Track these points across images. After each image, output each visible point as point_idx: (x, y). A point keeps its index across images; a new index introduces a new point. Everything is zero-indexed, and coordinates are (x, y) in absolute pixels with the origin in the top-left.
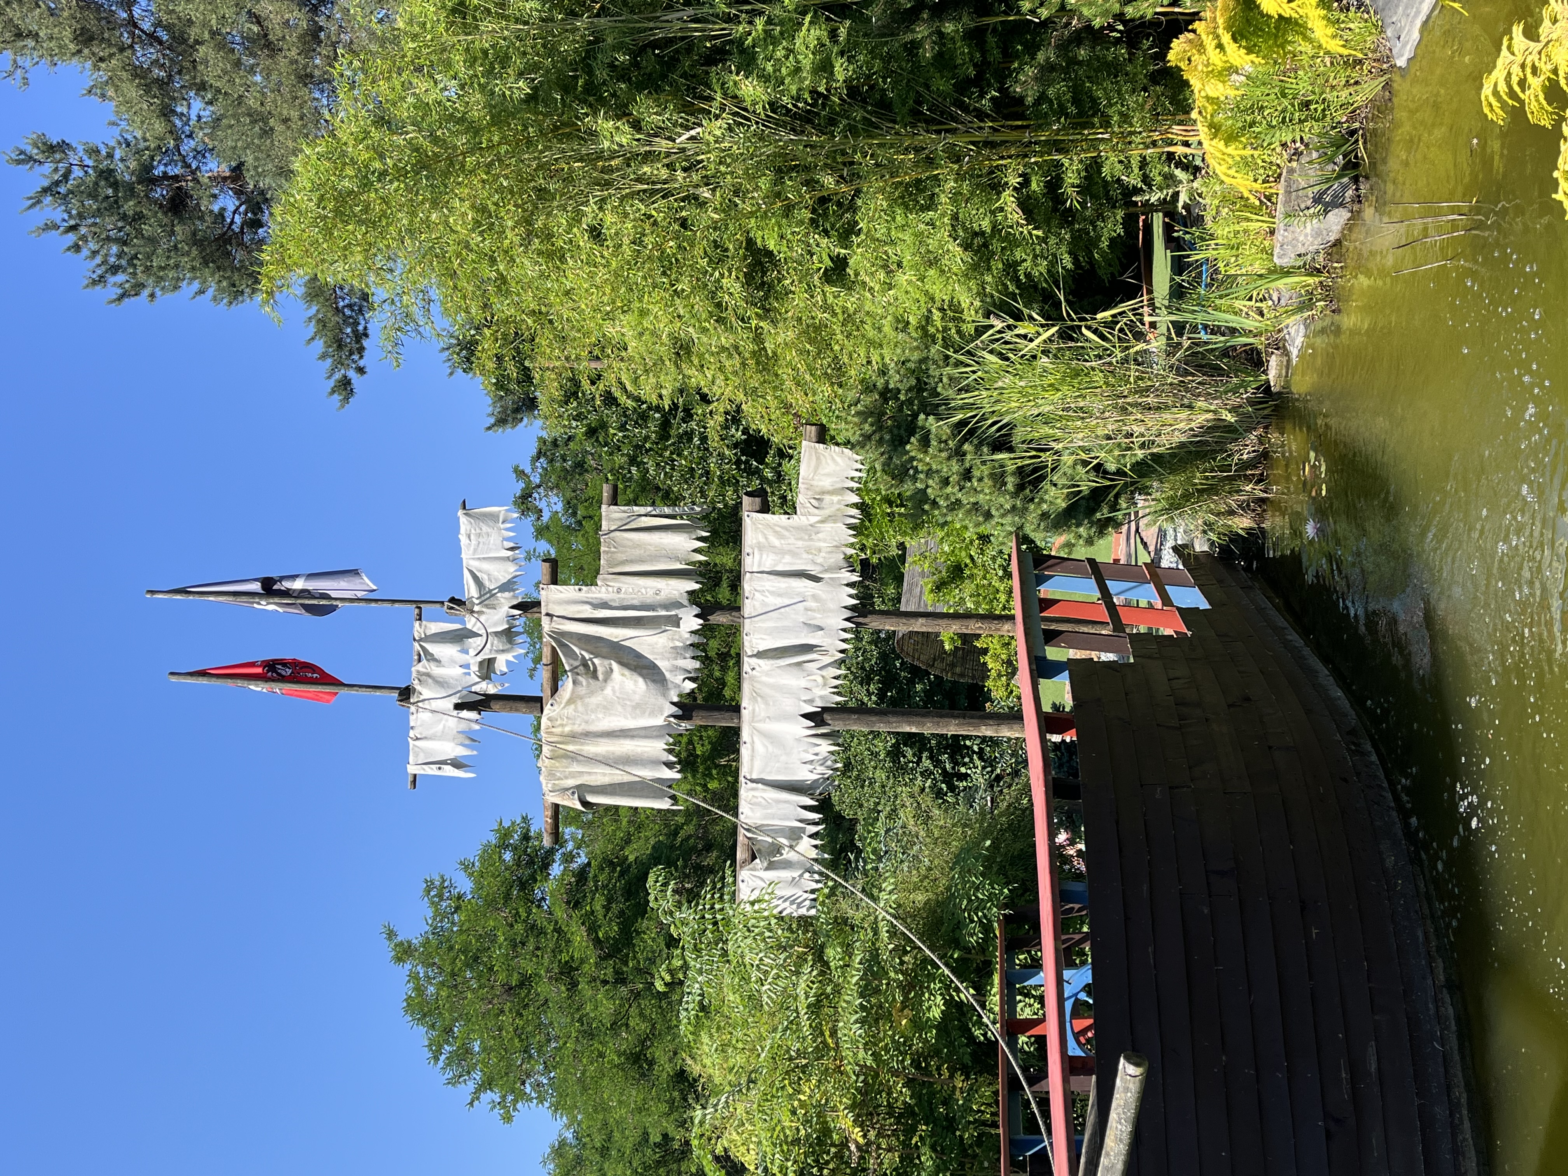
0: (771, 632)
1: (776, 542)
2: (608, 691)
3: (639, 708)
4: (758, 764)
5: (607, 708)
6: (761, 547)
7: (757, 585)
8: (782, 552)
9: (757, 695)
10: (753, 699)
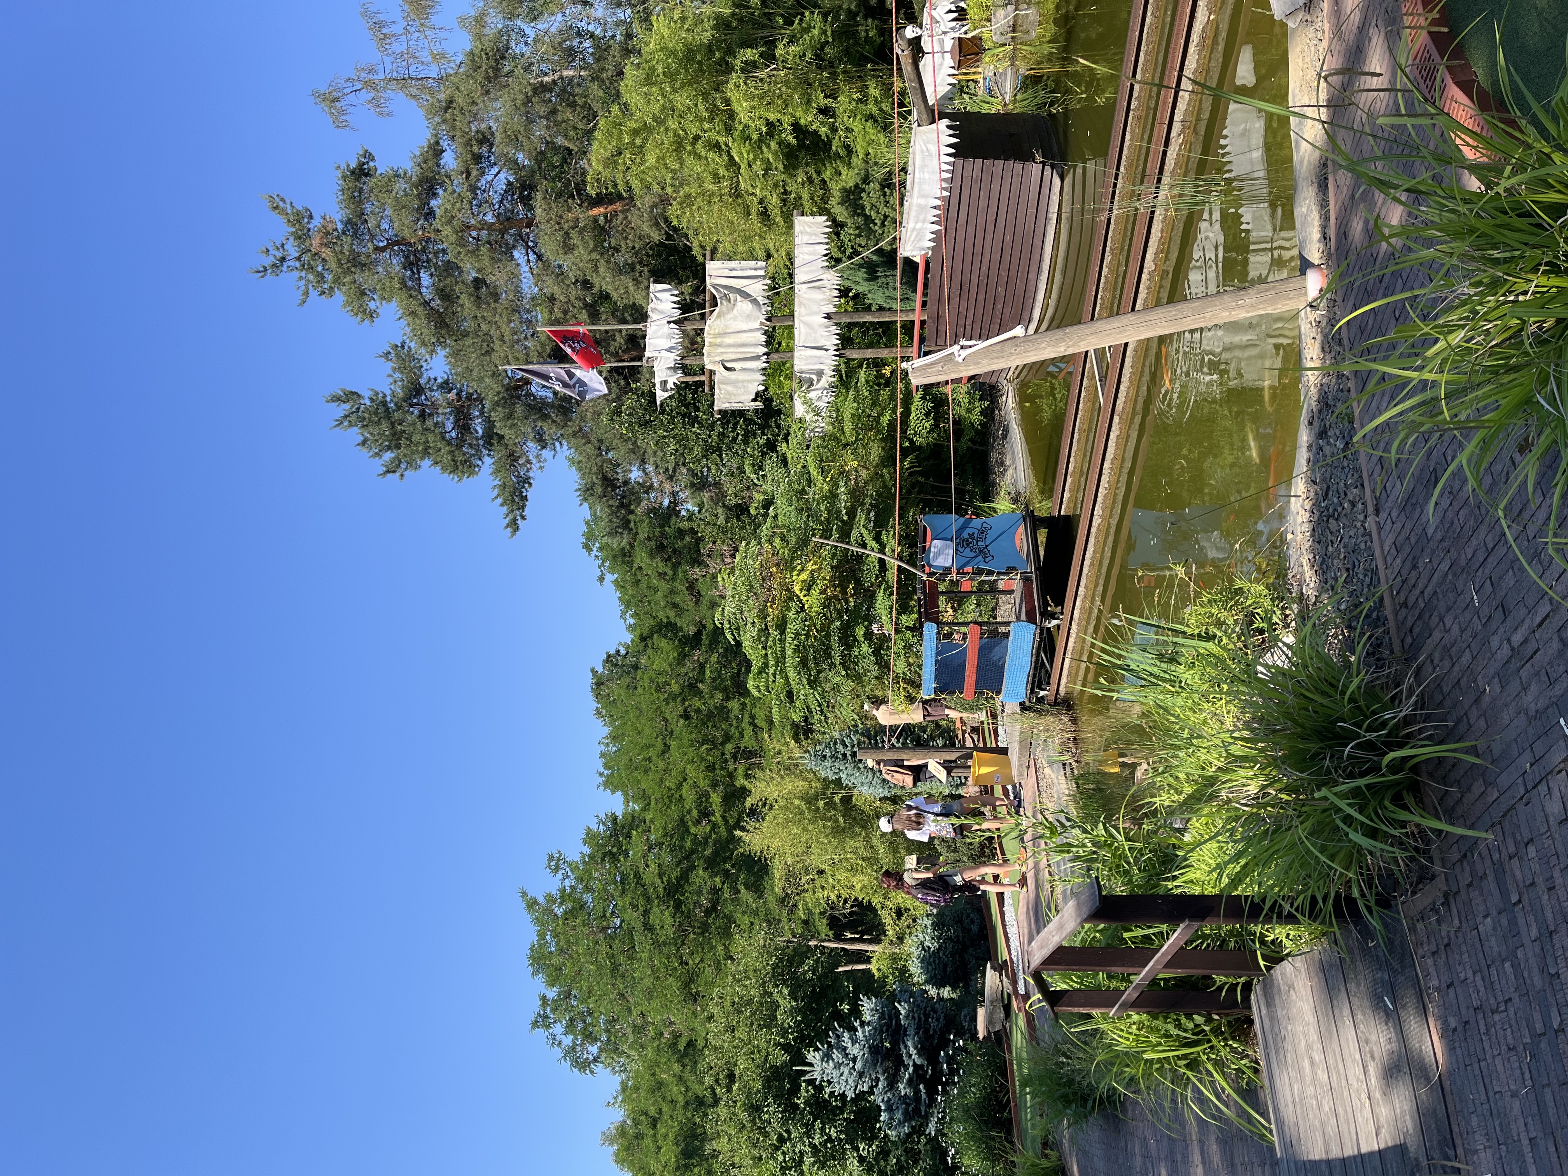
0: (807, 273)
1: (808, 230)
2: (735, 311)
3: (749, 317)
4: (802, 338)
5: (735, 319)
6: (802, 233)
7: (800, 250)
8: (811, 234)
9: (801, 304)
10: (800, 306)
